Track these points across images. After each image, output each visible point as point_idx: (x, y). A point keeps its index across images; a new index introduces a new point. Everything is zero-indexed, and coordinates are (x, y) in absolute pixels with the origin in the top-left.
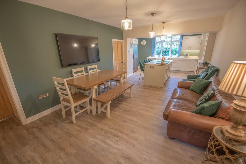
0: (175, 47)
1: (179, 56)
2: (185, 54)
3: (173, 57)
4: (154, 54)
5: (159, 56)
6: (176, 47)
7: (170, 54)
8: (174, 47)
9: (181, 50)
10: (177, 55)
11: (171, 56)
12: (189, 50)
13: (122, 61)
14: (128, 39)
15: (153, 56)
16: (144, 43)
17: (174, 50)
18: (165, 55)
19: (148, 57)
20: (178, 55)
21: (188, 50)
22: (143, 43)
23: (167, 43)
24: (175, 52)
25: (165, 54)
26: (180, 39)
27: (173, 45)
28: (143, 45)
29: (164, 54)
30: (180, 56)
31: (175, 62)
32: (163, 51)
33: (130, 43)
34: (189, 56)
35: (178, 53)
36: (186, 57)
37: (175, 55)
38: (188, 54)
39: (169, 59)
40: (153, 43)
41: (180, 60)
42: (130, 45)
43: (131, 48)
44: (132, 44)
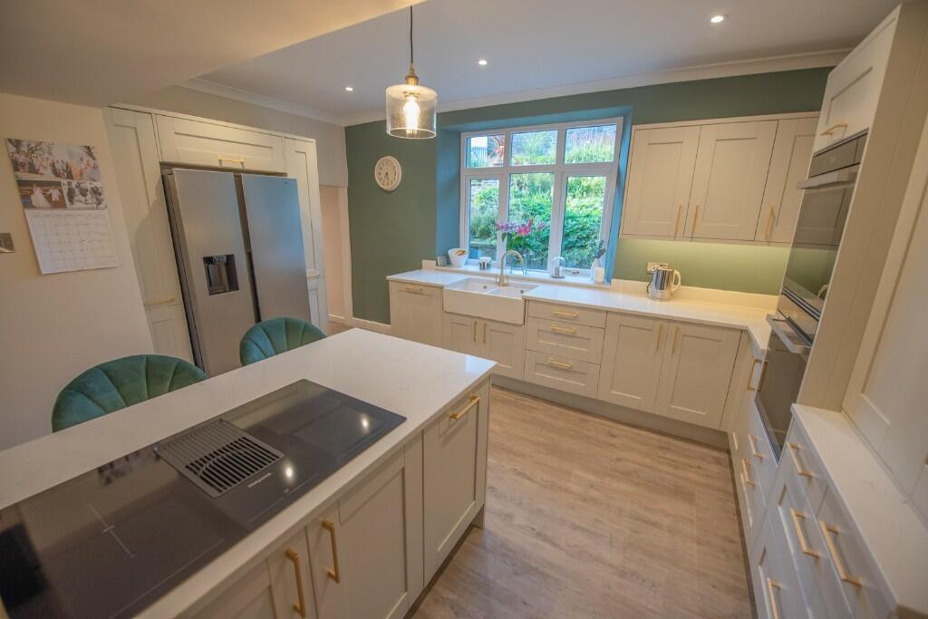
1: (608, 279)
2: (651, 267)
3: (569, 279)
4: (452, 253)
5: (483, 266)
7: (555, 255)
10: (598, 270)
12: (684, 238)
15: (447, 261)
16: (389, 172)
19: (420, 267)
20: (602, 271)
21: (675, 238)
22: (383, 175)
26: (618, 155)
30: (613, 280)
31: (574, 329)
33: (17, 143)
34: (682, 287)
35: (602, 259)
36: (661, 300)
37: (583, 263)
38: (676, 272)
39: (526, 300)
40: (443, 175)
41: (610, 317)
42: (16, 166)
43: (46, 204)
44: (87, 158)
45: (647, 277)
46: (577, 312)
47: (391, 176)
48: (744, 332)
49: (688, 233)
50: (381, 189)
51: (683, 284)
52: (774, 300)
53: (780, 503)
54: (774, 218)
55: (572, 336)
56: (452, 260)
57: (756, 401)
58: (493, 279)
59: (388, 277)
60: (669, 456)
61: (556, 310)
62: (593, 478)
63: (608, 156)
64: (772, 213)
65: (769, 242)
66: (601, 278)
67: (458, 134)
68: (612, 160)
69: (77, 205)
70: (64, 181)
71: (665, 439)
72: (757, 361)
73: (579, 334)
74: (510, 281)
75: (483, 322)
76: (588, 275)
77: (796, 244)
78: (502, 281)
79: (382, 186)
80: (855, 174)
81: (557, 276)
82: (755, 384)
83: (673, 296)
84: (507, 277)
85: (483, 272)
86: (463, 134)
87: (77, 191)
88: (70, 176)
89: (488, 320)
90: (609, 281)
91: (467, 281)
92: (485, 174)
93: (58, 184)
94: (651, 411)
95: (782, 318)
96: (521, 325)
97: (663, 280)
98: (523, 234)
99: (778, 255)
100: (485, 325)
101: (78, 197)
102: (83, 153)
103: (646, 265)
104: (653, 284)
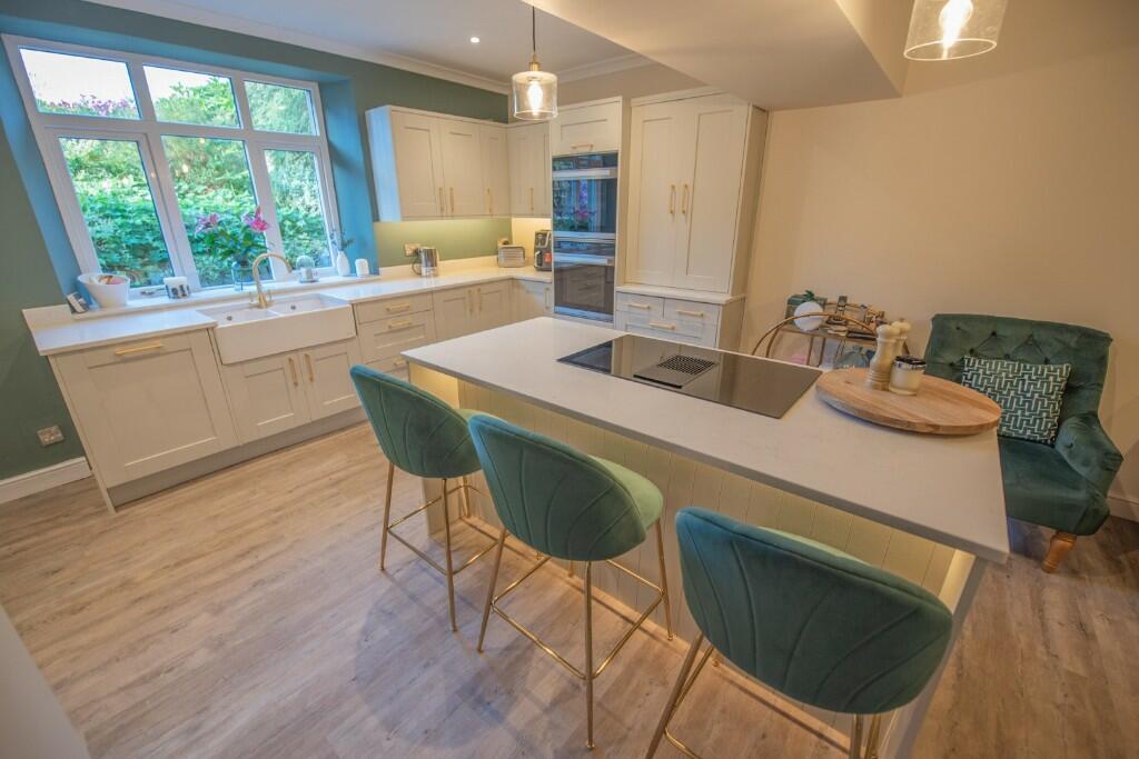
1: (374, 271)
2: (410, 249)
9: (376, 217)
10: (361, 262)
12: (447, 216)
21: (442, 217)
26: (325, 129)
30: (381, 269)
39: (353, 305)
40: (10, 122)
41: (434, 295)
46: (407, 303)
49: (449, 213)
51: (449, 258)
58: (247, 301)
75: (302, 354)
84: (270, 293)
89: (308, 348)
90: (377, 273)
96: (352, 338)
100: (307, 356)
103: (405, 251)
104: (424, 264)
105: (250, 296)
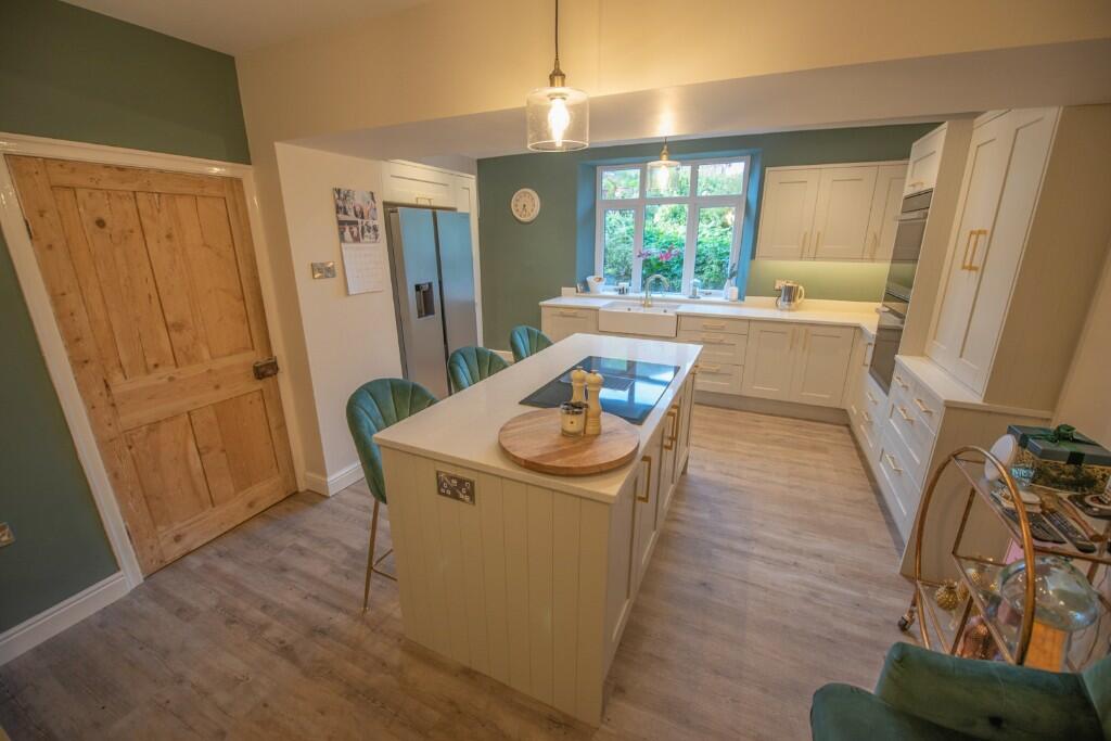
0: (717, 234)
1: (741, 297)
2: (780, 284)
3: (703, 298)
4: (590, 279)
5: (622, 291)
6: (719, 239)
7: (689, 279)
8: (708, 233)
9: (753, 256)
10: (731, 290)
11: (694, 292)
12: (809, 258)
13: (256, 357)
14: (281, 149)
15: (586, 288)
16: (527, 204)
17: (711, 254)
18: (657, 285)
19: (559, 294)
20: (736, 290)
21: (801, 258)
22: (520, 207)
23: (675, 215)
24: (720, 265)
25: (658, 280)
26: (747, 189)
27: (704, 227)
28: (522, 219)
29: (651, 279)
30: (746, 298)
31: (721, 337)
32: (642, 259)
33: (339, 191)
34: (806, 300)
35: (734, 278)
36: (789, 310)
37: (718, 285)
38: (801, 288)
39: (678, 316)
40: (582, 205)
41: (752, 324)
42: (338, 209)
43: (351, 239)
44: (371, 202)
45: (777, 293)
46: (723, 323)
47: (529, 208)
48: (858, 328)
49: (812, 255)
50: (517, 220)
51: (805, 297)
52: (879, 305)
53: (891, 417)
54: (876, 241)
55: (720, 343)
56: (590, 286)
57: (871, 373)
58: (637, 302)
59: (541, 303)
60: (804, 430)
61: (706, 322)
62: (754, 445)
63: (735, 188)
64: (875, 237)
65: (872, 260)
66: (735, 296)
67: (594, 168)
68: (740, 193)
69: (366, 239)
70: (360, 221)
71: (798, 421)
72: (870, 344)
73: (726, 342)
74: (655, 303)
76: (720, 295)
77: (894, 260)
78: (646, 304)
79: (518, 217)
80: (927, 214)
81: (694, 296)
82: (868, 361)
83: (798, 308)
84: (652, 299)
85: (622, 296)
86: (598, 168)
87: (366, 228)
88: (363, 217)
90: (743, 298)
91: (612, 305)
92: (622, 206)
93: (356, 223)
94: (786, 399)
95: (887, 309)
96: (672, 338)
97: (790, 294)
98: (664, 260)
99: (878, 270)
101: (366, 234)
102: (368, 197)
103: (775, 284)
104: (782, 298)
105: (641, 299)
